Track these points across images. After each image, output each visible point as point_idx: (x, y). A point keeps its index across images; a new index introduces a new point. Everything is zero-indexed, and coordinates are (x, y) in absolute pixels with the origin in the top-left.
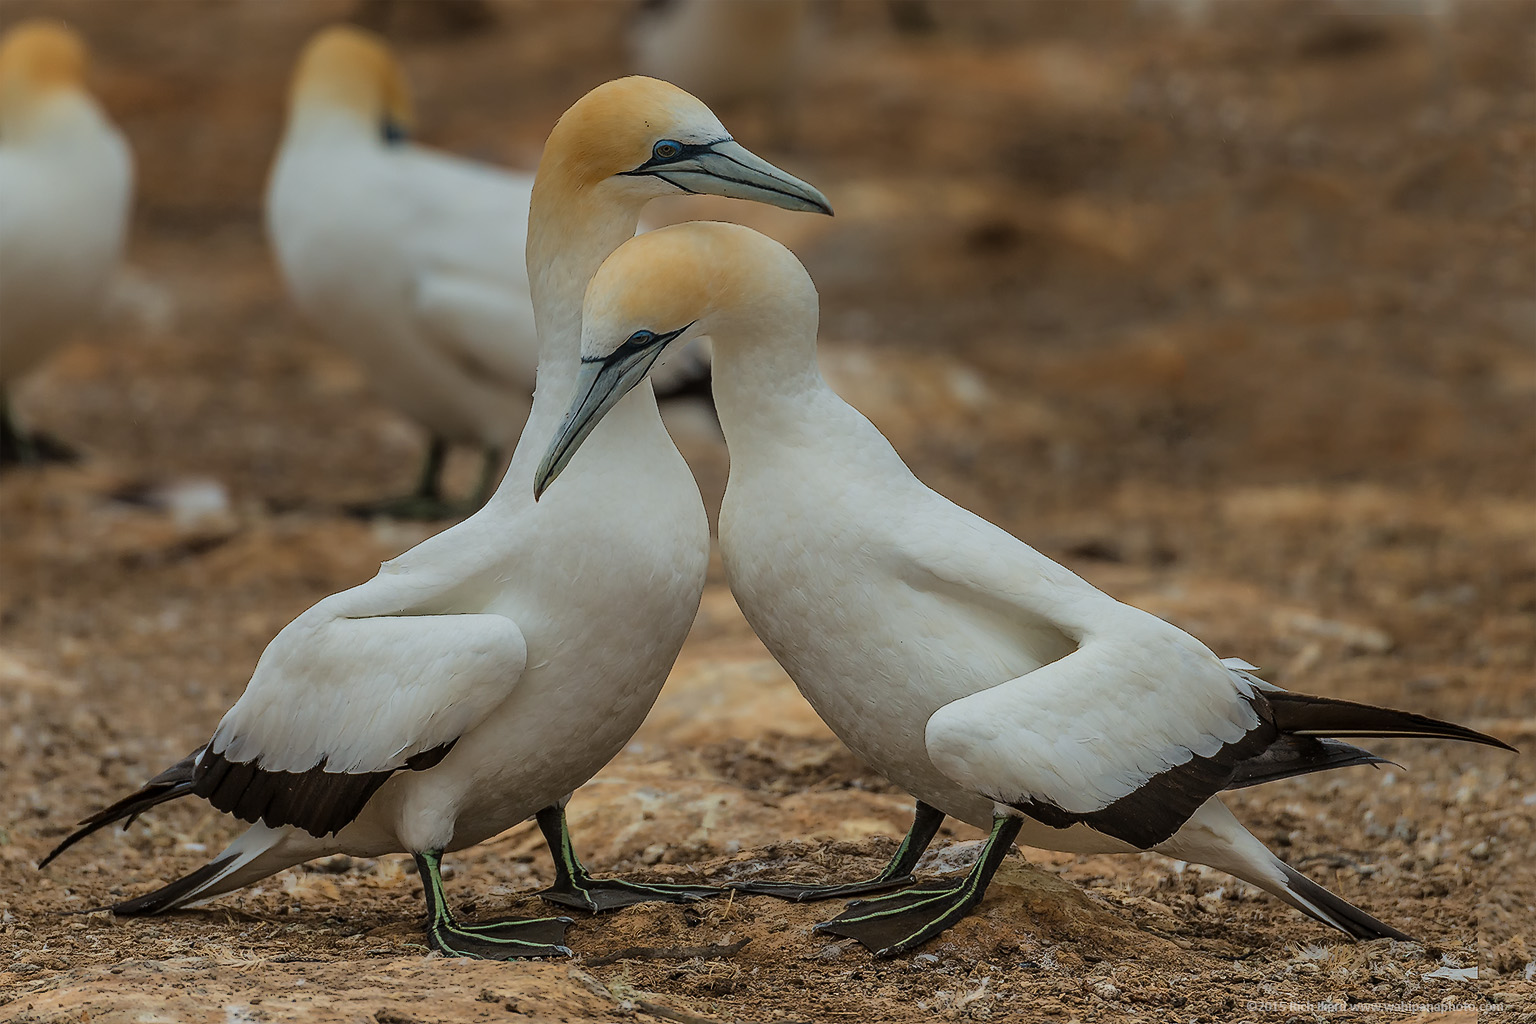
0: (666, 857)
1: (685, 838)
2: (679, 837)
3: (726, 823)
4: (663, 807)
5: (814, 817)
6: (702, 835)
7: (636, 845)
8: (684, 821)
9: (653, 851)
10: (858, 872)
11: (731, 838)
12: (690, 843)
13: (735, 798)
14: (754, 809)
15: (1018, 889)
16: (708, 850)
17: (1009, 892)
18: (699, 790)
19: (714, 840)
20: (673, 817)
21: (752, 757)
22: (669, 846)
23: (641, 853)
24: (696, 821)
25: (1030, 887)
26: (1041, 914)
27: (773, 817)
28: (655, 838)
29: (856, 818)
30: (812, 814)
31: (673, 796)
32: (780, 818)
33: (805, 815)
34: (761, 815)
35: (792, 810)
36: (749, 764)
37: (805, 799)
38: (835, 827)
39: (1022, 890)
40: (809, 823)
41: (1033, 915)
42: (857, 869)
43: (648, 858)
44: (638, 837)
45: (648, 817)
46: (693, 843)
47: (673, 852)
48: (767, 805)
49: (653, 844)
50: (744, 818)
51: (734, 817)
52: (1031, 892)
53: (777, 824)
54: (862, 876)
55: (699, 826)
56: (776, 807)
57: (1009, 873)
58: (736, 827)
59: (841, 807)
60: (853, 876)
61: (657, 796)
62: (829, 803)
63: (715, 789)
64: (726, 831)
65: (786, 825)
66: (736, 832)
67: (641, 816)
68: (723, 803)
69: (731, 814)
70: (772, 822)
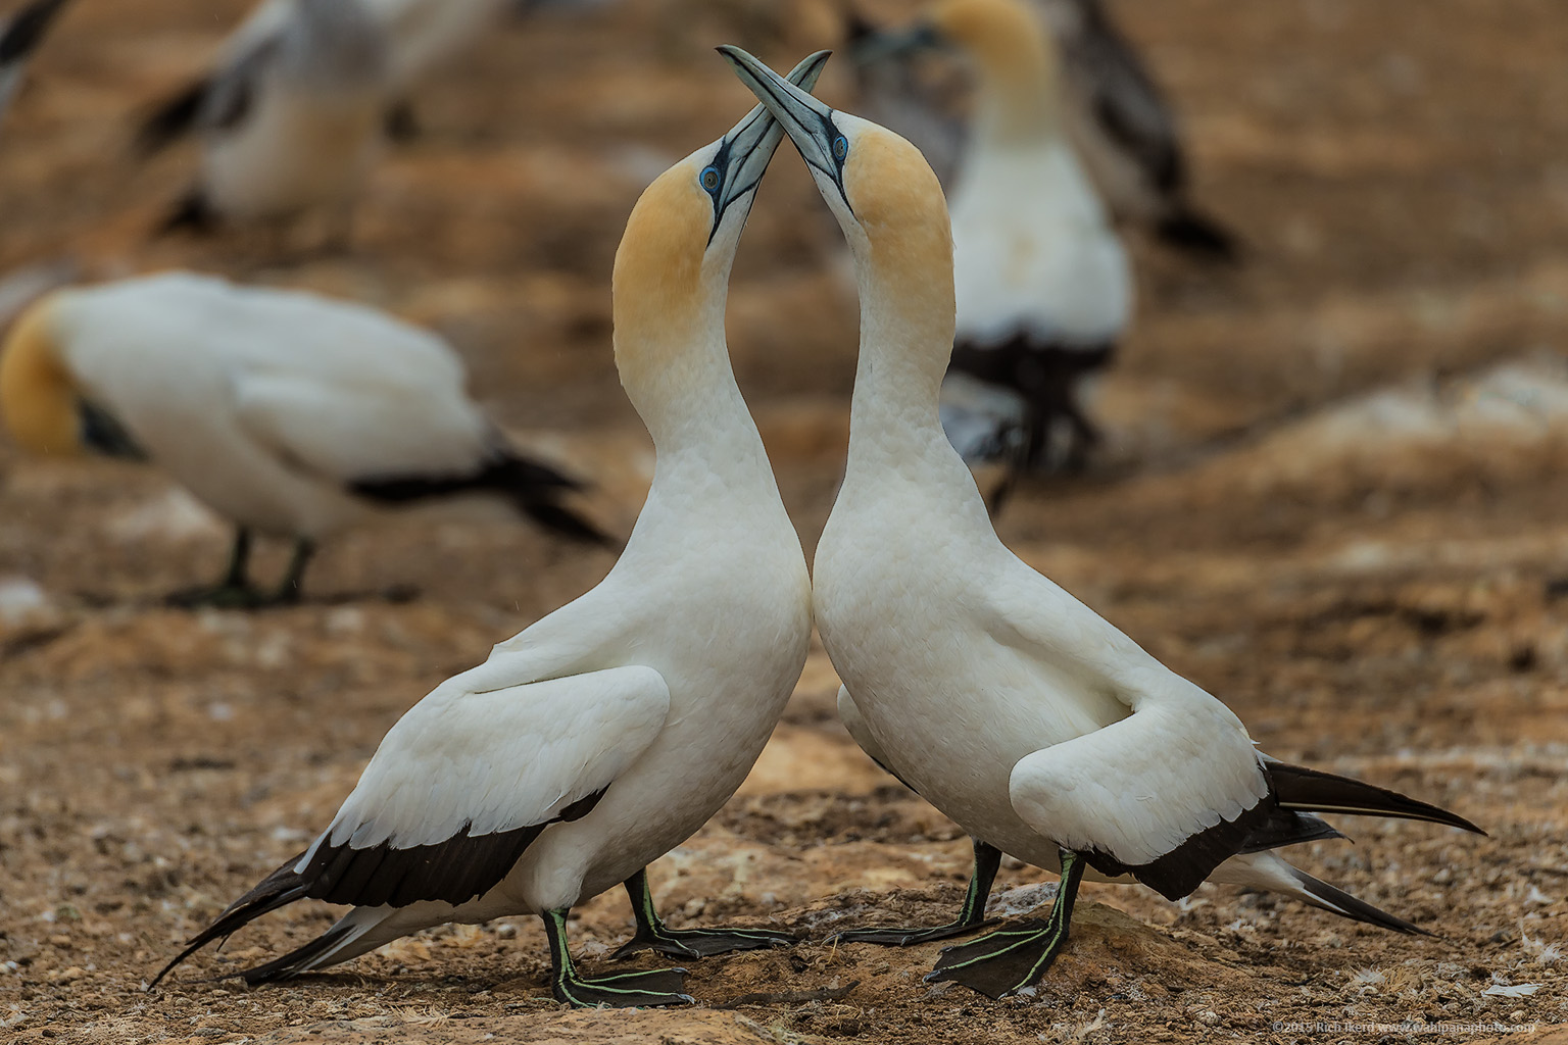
0: (708, 910)
1: (720, 892)
2: (715, 891)
3: (757, 877)
4: (695, 864)
5: (838, 868)
6: (736, 888)
7: (676, 900)
8: (717, 876)
9: (694, 905)
10: (934, 917)
11: (763, 891)
12: (727, 894)
13: (760, 852)
14: (781, 862)
15: (1095, 927)
16: (744, 903)
17: (1087, 930)
18: (724, 848)
19: (749, 892)
20: (706, 873)
21: (754, 814)
22: (707, 901)
23: (682, 907)
24: (728, 875)
25: (1106, 925)
26: (1120, 949)
27: (799, 869)
28: (692, 893)
29: (876, 867)
30: (835, 865)
31: (701, 854)
32: (805, 870)
33: (828, 866)
34: (788, 868)
35: (815, 862)
36: (752, 821)
37: (825, 851)
38: (859, 877)
39: (1099, 927)
40: (834, 874)
41: (1113, 951)
42: (933, 914)
43: (690, 912)
44: (676, 892)
45: (682, 873)
46: (728, 895)
47: (713, 905)
48: (792, 859)
49: (691, 898)
50: (772, 871)
51: (764, 871)
52: (1108, 929)
53: (804, 876)
54: (939, 921)
55: (731, 880)
56: (800, 860)
57: (1084, 913)
58: (766, 880)
59: (860, 858)
60: (931, 921)
61: (687, 854)
62: (848, 854)
63: (738, 845)
64: (757, 884)
65: (813, 876)
66: (767, 884)
67: (675, 872)
68: (751, 858)
69: (760, 868)
70: (800, 873)
